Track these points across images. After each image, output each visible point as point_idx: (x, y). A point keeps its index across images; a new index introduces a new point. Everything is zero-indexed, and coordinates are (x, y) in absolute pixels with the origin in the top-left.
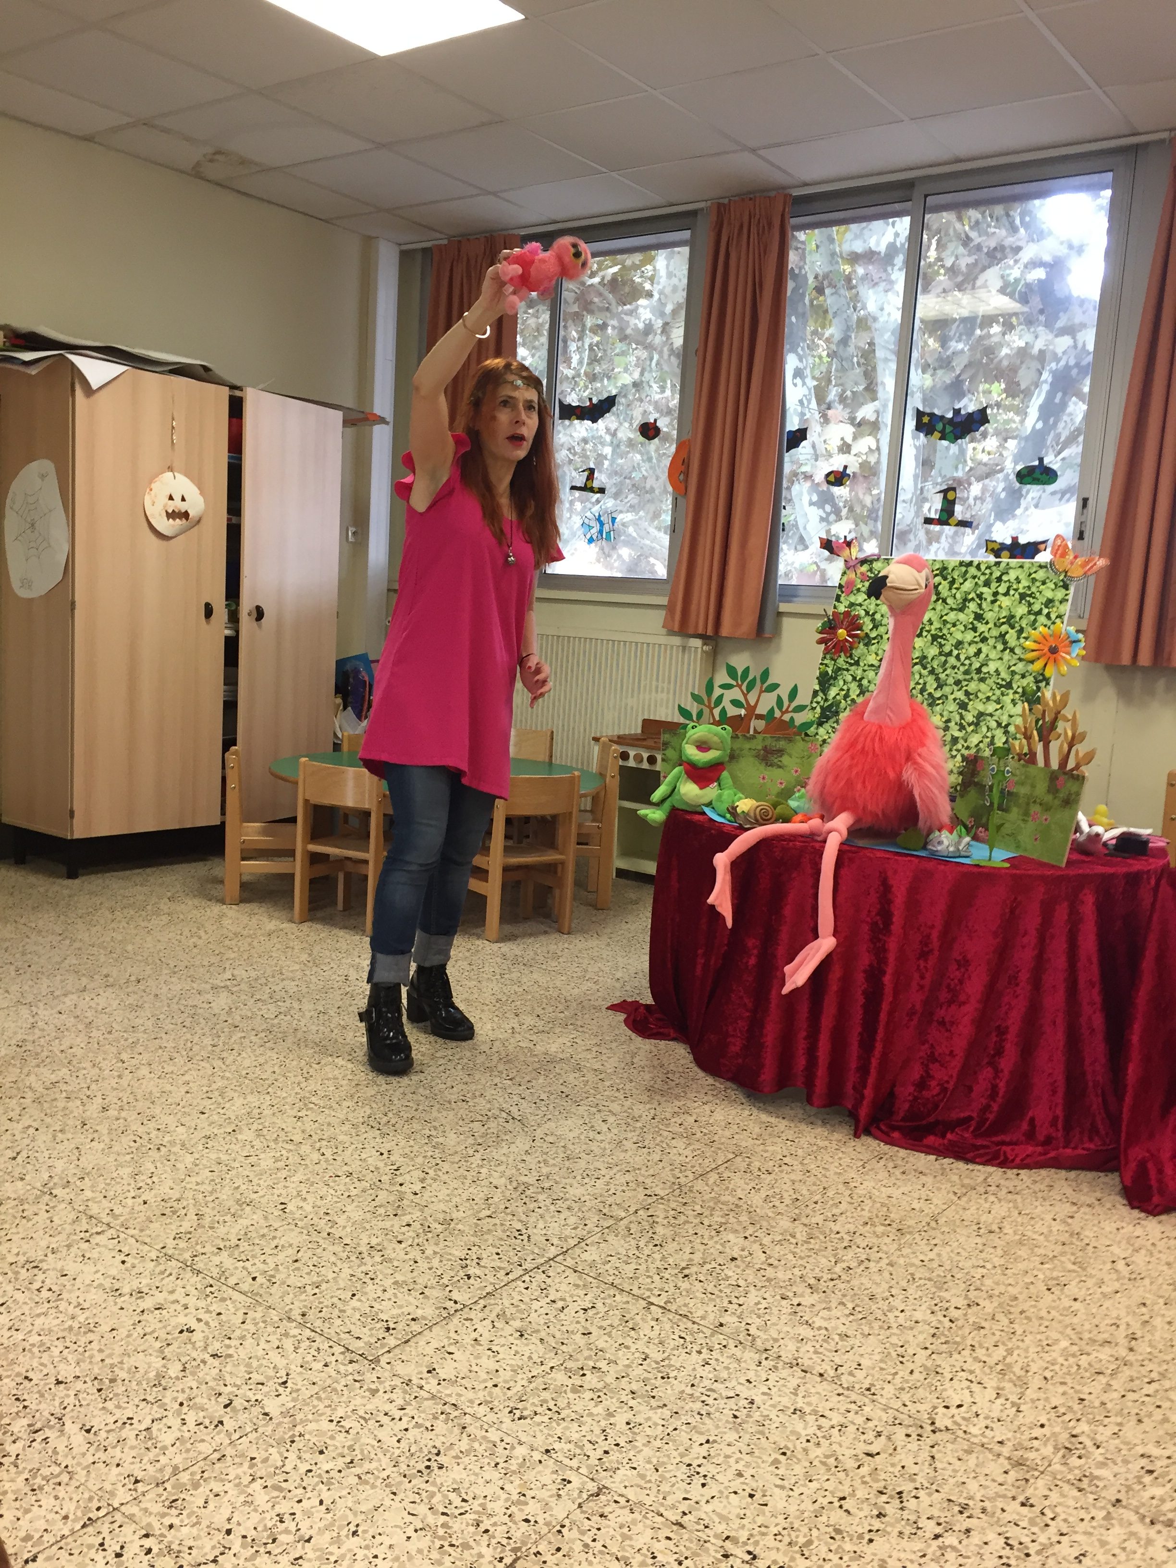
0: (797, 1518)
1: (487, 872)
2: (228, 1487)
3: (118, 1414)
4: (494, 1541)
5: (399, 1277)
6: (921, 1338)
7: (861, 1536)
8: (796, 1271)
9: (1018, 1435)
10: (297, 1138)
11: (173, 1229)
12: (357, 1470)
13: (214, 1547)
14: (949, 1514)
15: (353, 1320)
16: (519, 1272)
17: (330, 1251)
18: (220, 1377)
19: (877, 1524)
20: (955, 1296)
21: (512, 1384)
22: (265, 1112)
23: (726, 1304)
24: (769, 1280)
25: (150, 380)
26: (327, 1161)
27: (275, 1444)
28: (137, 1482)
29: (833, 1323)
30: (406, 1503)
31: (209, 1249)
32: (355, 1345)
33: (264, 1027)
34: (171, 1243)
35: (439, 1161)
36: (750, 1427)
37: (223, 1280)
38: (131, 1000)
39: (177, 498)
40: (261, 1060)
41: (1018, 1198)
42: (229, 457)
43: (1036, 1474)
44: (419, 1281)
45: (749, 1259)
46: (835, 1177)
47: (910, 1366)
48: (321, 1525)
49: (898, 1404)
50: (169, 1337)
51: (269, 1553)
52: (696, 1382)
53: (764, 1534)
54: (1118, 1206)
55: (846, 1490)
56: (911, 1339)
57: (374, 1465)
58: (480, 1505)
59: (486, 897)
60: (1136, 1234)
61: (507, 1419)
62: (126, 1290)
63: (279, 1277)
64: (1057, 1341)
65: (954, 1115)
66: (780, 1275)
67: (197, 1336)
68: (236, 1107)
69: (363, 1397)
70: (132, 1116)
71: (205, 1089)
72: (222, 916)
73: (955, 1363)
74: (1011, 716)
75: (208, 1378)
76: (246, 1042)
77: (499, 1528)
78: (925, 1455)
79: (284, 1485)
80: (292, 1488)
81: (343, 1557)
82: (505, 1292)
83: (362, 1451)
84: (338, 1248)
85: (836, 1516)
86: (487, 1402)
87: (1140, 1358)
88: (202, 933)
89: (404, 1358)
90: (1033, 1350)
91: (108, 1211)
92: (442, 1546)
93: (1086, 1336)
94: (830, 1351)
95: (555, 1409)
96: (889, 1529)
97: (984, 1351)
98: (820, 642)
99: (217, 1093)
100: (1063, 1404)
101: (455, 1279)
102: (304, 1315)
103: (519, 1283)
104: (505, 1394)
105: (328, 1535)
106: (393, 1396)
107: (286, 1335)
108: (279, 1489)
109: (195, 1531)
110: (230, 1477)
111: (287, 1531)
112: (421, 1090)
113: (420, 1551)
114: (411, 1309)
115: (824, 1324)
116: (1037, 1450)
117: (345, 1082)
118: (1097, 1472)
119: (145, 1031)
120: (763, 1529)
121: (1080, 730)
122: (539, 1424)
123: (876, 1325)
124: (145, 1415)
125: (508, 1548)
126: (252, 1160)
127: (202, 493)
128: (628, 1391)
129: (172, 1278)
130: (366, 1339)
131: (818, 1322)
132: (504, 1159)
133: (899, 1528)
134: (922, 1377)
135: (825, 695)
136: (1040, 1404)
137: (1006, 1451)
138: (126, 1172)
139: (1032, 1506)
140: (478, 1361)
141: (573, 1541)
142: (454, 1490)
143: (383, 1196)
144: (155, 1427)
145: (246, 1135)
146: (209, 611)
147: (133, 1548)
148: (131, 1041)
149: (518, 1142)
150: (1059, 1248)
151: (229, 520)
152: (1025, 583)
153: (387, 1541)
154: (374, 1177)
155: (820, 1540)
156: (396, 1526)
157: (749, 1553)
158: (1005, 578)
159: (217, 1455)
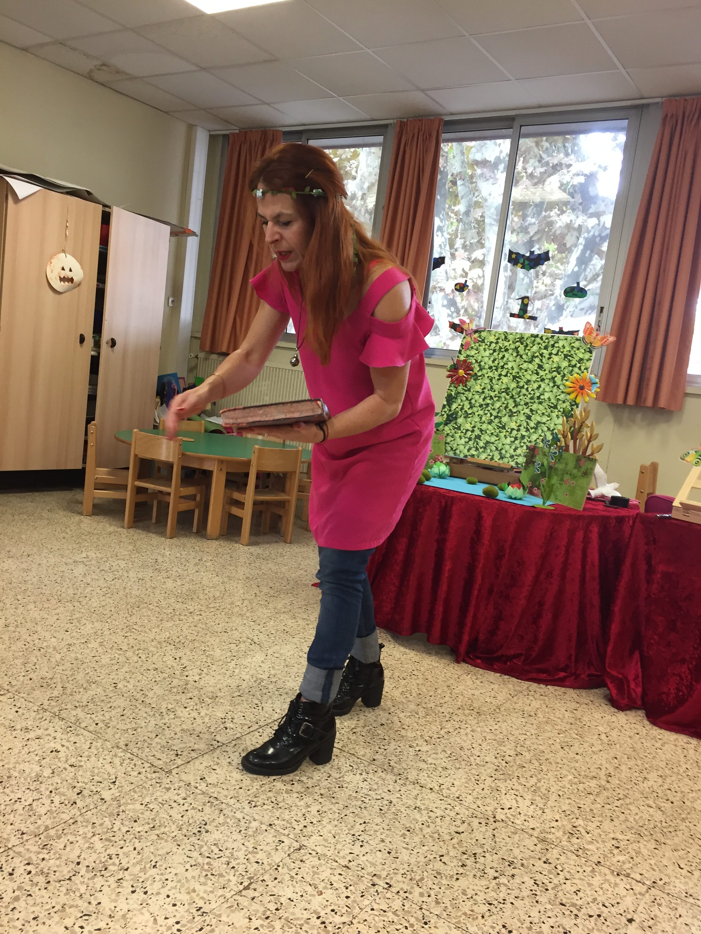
0: (415, 865)
1: (244, 504)
2: (78, 838)
3: (12, 796)
4: (237, 873)
5: (184, 727)
6: (489, 771)
7: (452, 877)
8: (418, 732)
9: (543, 825)
10: (125, 648)
11: (49, 694)
12: (157, 832)
13: (69, 872)
14: (502, 866)
15: (156, 749)
16: (256, 726)
17: (143, 711)
18: (75, 778)
19: (461, 870)
20: (509, 749)
21: (250, 788)
22: (105, 633)
23: (377, 748)
24: (402, 737)
25: (55, 196)
26: (142, 661)
27: (107, 815)
28: (23, 834)
29: (439, 761)
30: (186, 851)
31: (69, 706)
32: (157, 763)
33: (106, 585)
34: (46, 703)
35: (210, 664)
36: (390, 816)
37: (77, 724)
38: (24, 566)
39: (67, 270)
40: (103, 603)
41: (546, 698)
42: (100, 248)
43: (553, 846)
44: (197, 729)
45: (391, 725)
46: (442, 683)
47: (482, 786)
48: (135, 861)
49: (475, 806)
50: (44, 754)
51: (103, 876)
52: (358, 790)
53: (396, 874)
54: (602, 705)
55: (444, 851)
56: (483, 771)
57: (167, 829)
58: (230, 853)
59: (241, 519)
60: (612, 720)
61: (247, 807)
62: (18, 727)
63: (111, 724)
64: (566, 776)
65: (512, 652)
66: (409, 734)
67: (61, 755)
68: (88, 629)
69: (162, 792)
70: (23, 631)
71: (69, 618)
72: (81, 521)
73: (508, 786)
74: (555, 425)
75: (68, 778)
76: (94, 593)
77: (241, 866)
78: (489, 834)
79: (112, 838)
80: (117, 840)
81: (147, 879)
82: (247, 737)
83: (160, 821)
84: (148, 710)
85: (438, 865)
86: (235, 797)
87: (613, 786)
88: (68, 530)
89: (186, 771)
90: (552, 780)
91: (7, 683)
92: (207, 875)
93: (583, 773)
94: (436, 776)
95: (275, 802)
96: (468, 873)
97: (525, 780)
98: (449, 377)
99: (76, 621)
100: (569, 810)
101: (218, 729)
102: (127, 745)
103: (256, 733)
104: (246, 793)
105: (138, 867)
106: (180, 792)
107: (116, 756)
108: (110, 841)
109: (58, 862)
110: (80, 833)
111: (114, 864)
112: (200, 625)
113: (193, 877)
114: (192, 744)
115: (433, 762)
116: (553, 834)
117: (154, 619)
118: (587, 847)
119: (32, 584)
120: (395, 871)
121: (595, 432)
122: (266, 810)
123: (463, 763)
124: (29, 797)
125: (246, 877)
126: (97, 658)
127: (82, 268)
128: (319, 794)
129: (47, 722)
130: (164, 760)
131: (430, 760)
132: (249, 665)
133: (474, 872)
134: (489, 792)
135: (450, 407)
136: (556, 809)
137: (536, 833)
138: (19, 662)
139: (550, 863)
140: (231, 775)
141: (284, 874)
142: (215, 844)
143: (175, 682)
144: (35, 804)
145: (93, 644)
146: (82, 339)
147: (20, 870)
148: (23, 588)
149: (257, 656)
150: (569, 726)
151: (97, 285)
152: (567, 348)
153: (174, 871)
154: (171, 672)
155: (427, 877)
156: (180, 863)
157: (387, 883)
158: (556, 345)
159: (72, 821)
